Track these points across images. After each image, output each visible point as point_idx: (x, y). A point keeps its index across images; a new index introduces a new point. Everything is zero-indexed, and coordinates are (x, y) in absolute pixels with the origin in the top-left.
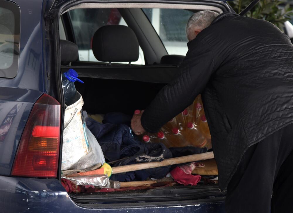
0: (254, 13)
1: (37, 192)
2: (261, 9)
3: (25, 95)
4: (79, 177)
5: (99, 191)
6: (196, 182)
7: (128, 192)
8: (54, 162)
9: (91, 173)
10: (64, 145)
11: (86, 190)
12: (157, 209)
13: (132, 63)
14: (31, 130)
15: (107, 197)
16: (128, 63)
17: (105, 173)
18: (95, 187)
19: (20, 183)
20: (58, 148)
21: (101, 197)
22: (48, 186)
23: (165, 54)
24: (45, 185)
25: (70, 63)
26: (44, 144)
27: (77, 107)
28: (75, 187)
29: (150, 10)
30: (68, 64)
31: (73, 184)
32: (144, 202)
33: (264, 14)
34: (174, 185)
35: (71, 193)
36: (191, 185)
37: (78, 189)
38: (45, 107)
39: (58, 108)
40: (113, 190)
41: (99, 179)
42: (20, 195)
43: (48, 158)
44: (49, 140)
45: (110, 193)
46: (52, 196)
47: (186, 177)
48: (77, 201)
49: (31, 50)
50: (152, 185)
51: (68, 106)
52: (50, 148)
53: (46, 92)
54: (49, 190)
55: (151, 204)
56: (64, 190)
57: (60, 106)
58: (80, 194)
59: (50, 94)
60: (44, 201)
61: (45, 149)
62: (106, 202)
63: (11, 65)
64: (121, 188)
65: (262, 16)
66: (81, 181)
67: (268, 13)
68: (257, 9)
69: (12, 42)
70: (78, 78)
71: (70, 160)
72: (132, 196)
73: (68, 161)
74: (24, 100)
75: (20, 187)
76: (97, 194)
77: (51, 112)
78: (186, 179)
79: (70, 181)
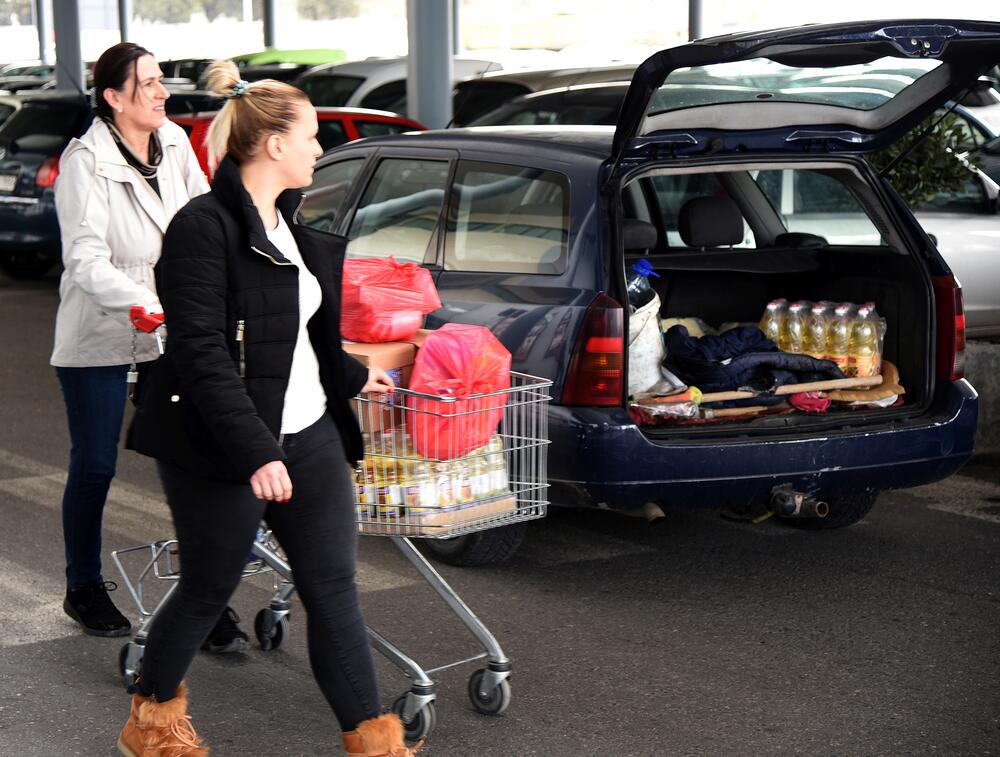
0: (921, 168)
1: (595, 426)
2: (933, 162)
3: (580, 296)
4: (656, 404)
5: (683, 423)
6: (824, 408)
7: (725, 424)
8: (618, 385)
9: (673, 399)
10: (631, 360)
11: (664, 421)
12: (765, 446)
13: (735, 246)
14: (585, 342)
15: (694, 430)
16: (728, 246)
17: (692, 399)
18: (679, 417)
19: (574, 415)
20: (621, 367)
21: (685, 430)
22: (613, 417)
23: (783, 232)
24: (607, 417)
25: (647, 251)
26: (603, 361)
27: (650, 310)
28: (649, 417)
29: (778, 174)
30: (644, 251)
31: (647, 414)
32: (746, 436)
33: (938, 169)
34: (793, 412)
35: (643, 426)
36: (816, 412)
37: (654, 420)
38: (604, 311)
39: (620, 312)
40: (704, 421)
41: (682, 406)
42: (576, 429)
43: (609, 381)
44: (610, 356)
45: (698, 425)
46: (616, 430)
47: (810, 402)
48: (651, 437)
49: (586, 235)
50: (760, 413)
51: (638, 308)
52: (611, 366)
53: (604, 292)
54: (614, 422)
55: (757, 439)
56: (633, 423)
57: (622, 310)
58: (657, 426)
59: (610, 294)
60: (606, 437)
61: (604, 367)
62: (692, 437)
63: (558, 258)
64: (716, 417)
65: (934, 171)
66: (659, 409)
67: (942, 166)
68: (927, 162)
69: (558, 229)
70: (653, 270)
71: (645, 381)
72: (731, 427)
73: (642, 383)
74: (578, 304)
75: (575, 420)
76: (682, 426)
77: (612, 317)
78: (810, 405)
79: (643, 411)
